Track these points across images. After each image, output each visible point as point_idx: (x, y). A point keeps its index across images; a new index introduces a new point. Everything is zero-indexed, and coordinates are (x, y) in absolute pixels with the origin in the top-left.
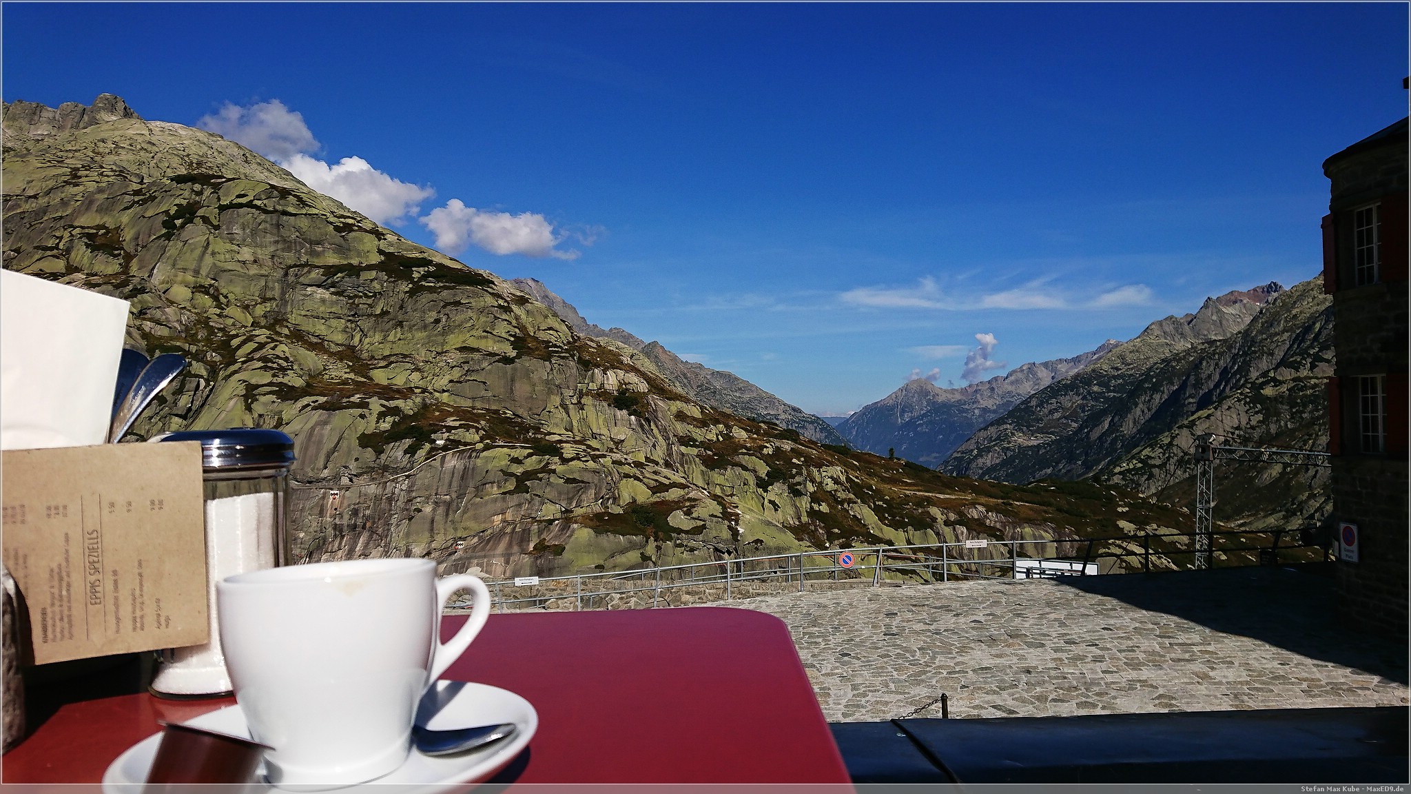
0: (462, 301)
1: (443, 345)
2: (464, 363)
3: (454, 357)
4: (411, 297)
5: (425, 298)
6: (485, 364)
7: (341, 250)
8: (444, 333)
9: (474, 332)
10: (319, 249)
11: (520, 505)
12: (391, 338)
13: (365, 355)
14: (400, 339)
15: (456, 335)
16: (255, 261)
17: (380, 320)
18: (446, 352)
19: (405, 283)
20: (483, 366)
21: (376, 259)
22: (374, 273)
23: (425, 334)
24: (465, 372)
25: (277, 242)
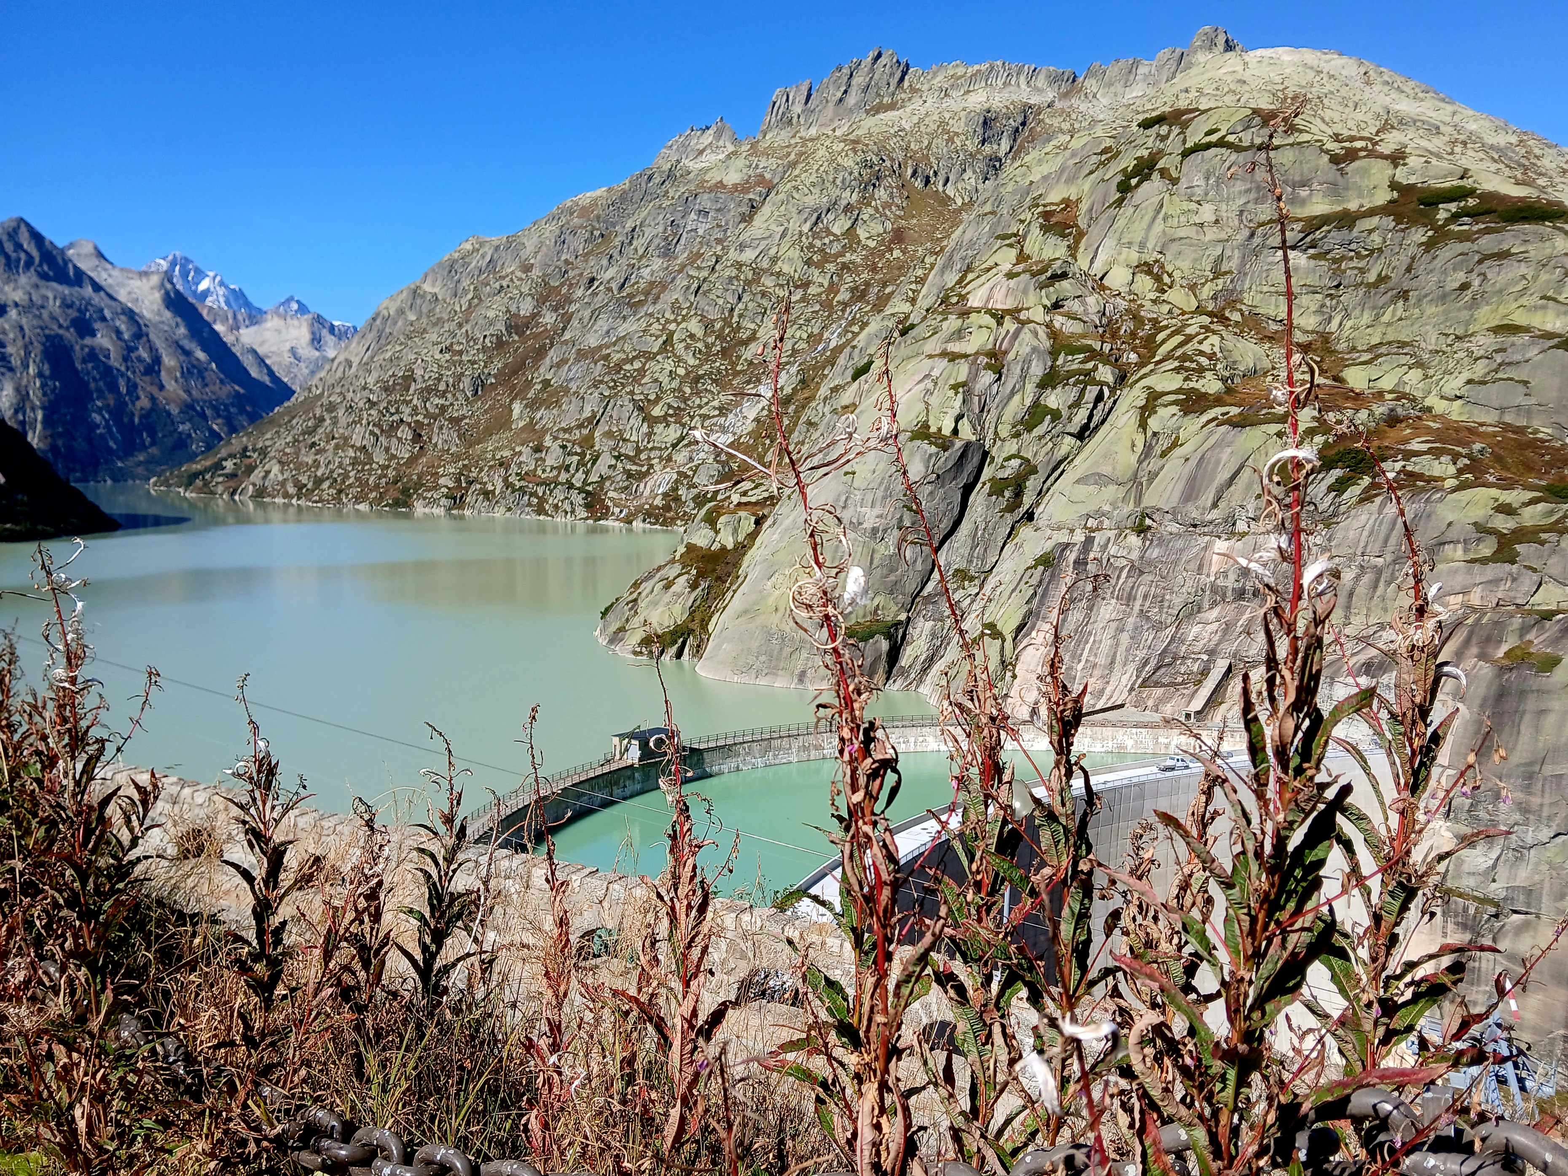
0: (1513, 251)
1: (1468, 323)
2: (1497, 351)
3: (1485, 342)
4: (1427, 251)
5: (1448, 251)
6: (1532, 353)
7: (1335, 190)
8: (1474, 303)
9: (1524, 301)
10: (1304, 193)
11: (1495, 582)
12: (1386, 318)
13: (1342, 346)
14: (1401, 319)
15: (1494, 306)
16: (1217, 222)
17: (1373, 291)
18: (1472, 335)
19: (1422, 230)
20: (1528, 356)
21: (1383, 197)
22: (1375, 221)
23: (1441, 308)
24: (1495, 366)
25: (1249, 191)
